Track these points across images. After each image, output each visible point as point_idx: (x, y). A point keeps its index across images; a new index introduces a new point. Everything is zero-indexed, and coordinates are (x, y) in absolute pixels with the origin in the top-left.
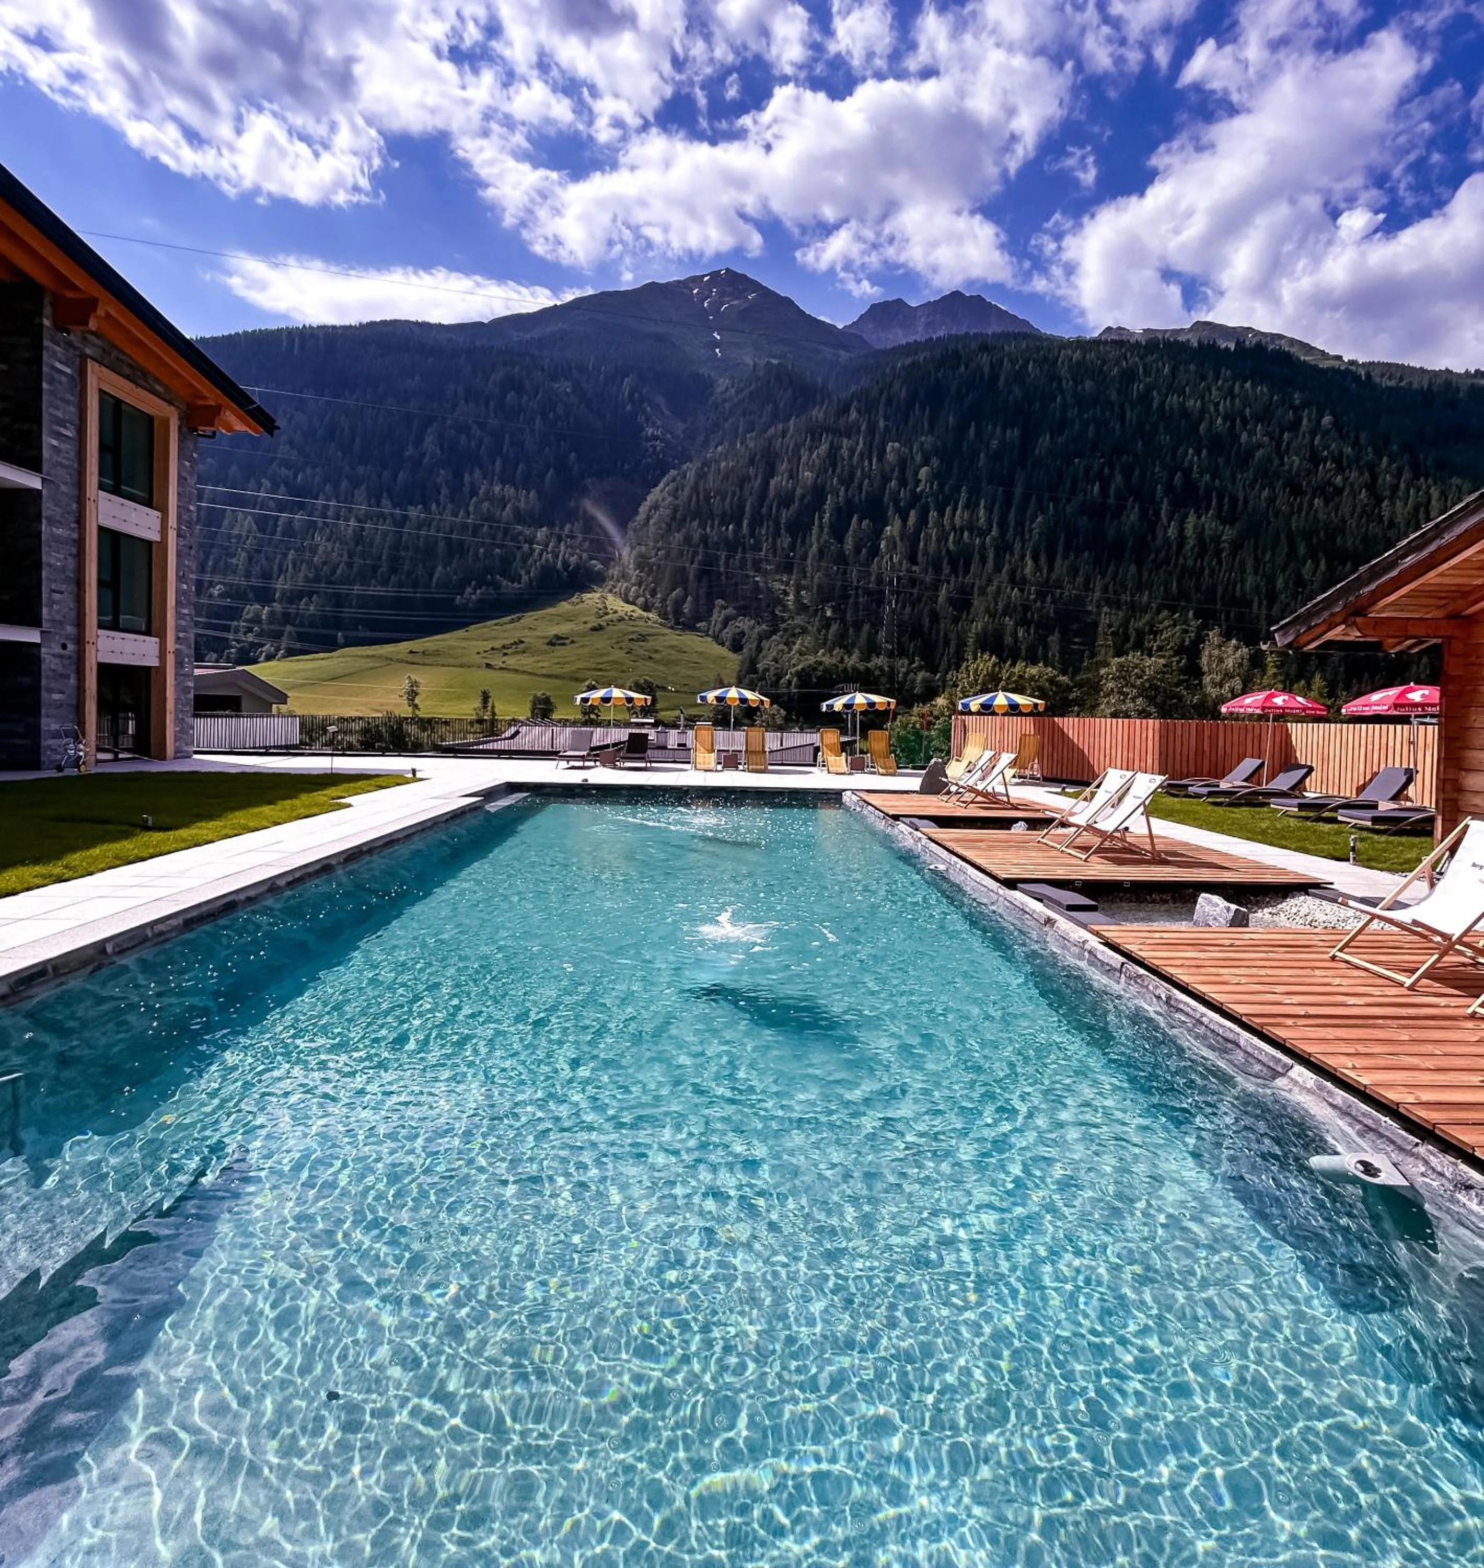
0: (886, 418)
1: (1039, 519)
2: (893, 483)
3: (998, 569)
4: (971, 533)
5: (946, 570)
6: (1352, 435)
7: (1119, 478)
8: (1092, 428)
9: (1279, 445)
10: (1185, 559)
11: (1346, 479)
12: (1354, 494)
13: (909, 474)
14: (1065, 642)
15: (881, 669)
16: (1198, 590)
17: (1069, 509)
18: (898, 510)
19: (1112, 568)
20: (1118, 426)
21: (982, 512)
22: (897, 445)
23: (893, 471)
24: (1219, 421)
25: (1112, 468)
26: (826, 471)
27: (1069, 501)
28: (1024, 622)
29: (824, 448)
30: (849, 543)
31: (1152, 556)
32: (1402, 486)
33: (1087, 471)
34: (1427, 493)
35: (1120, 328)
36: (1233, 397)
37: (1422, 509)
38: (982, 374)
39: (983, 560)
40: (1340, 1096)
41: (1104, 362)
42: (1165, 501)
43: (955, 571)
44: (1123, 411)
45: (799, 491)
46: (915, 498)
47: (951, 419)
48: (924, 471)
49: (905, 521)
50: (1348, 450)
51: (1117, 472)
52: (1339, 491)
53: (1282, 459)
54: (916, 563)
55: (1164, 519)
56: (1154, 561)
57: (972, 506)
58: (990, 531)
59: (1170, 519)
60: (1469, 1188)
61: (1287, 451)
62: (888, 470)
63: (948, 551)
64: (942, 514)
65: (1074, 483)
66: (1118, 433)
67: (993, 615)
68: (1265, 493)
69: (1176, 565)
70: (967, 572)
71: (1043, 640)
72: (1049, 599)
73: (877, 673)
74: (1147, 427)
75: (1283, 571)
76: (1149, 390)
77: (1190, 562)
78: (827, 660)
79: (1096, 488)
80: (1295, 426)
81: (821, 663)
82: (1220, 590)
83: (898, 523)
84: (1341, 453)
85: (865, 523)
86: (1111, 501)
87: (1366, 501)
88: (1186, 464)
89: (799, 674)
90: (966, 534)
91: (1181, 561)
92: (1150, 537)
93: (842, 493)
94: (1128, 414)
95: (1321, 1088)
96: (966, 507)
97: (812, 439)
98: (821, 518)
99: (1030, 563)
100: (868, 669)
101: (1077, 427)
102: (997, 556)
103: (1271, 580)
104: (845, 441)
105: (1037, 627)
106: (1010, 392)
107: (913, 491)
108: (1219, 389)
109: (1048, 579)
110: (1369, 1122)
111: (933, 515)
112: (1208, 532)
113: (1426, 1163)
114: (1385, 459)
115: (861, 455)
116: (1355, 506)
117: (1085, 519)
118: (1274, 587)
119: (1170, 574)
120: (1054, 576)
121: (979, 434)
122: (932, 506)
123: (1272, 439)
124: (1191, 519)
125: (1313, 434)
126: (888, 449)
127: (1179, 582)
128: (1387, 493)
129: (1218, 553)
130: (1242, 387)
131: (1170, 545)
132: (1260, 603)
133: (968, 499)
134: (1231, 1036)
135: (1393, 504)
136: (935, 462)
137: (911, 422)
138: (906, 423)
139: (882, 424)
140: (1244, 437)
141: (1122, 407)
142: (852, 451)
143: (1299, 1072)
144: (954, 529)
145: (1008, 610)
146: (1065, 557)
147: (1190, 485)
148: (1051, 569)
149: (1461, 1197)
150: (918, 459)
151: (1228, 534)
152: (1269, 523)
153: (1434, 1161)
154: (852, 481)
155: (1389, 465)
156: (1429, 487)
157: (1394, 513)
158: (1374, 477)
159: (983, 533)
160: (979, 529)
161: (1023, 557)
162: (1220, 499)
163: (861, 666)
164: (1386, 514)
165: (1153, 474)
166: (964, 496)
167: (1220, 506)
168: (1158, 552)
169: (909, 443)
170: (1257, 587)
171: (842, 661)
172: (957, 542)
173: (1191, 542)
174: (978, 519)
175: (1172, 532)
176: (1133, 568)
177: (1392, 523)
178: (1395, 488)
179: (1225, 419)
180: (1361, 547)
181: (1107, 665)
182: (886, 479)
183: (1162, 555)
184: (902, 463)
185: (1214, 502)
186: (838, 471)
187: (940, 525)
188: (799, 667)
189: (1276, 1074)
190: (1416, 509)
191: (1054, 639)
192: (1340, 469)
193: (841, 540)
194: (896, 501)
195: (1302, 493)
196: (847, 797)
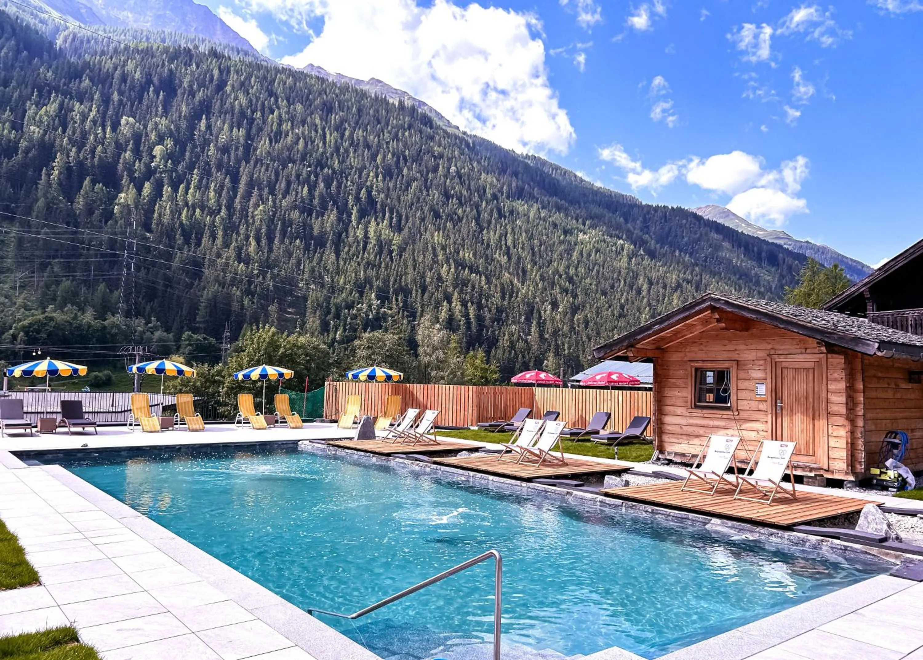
0: (121, 93)
1: (261, 207)
2: (128, 155)
3: (226, 245)
4: (202, 211)
5: (180, 240)
6: (467, 182)
7: (322, 185)
8: (301, 142)
9: (426, 180)
10: (369, 253)
11: (464, 212)
12: (468, 223)
13: (143, 148)
14: (282, 310)
15: (118, 326)
16: (377, 278)
17: (284, 203)
18: (132, 179)
19: (317, 255)
20: (321, 145)
21: (212, 194)
22: (131, 119)
23: (127, 142)
24: (390, 156)
25: (317, 176)
26: (56, 129)
27: (284, 197)
28: (249, 292)
29: (52, 108)
30: (80, 202)
31: (346, 249)
32: (493, 221)
33: (298, 176)
34: (505, 228)
35: (319, 67)
36: (398, 140)
37: (503, 239)
38: (212, 76)
39: (213, 237)
40: (730, 523)
41: (310, 93)
42: (355, 208)
43: (187, 241)
44: (324, 134)
45: (23, 144)
46: (149, 173)
47: (184, 108)
48: (158, 150)
49: (139, 189)
50: (465, 193)
51: (320, 180)
52: (460, 219)
53: (428, 191)
54: (150, 231)
55: (354, 223)
56: (348, 253)
57: (202, 187)
58: (219, 211)
59: (358, 223)
60: (772, 534)
61: (431, 187)
62: (122, 141)
63: (181, 224)
64: (175, 189)
65: (289, 183)
66: (321, 150)
67: (222, 285)
68: (418, 214)
69: (363, 258)
70: (198, 244)
71: (264, 308)
72: (269, 275)
73: (114, 331)
74: (342, 150)
75: (431, 270)
76: (343, 121)
77: (372, 257)
78: (59, 316)
79: (306, 189)
80: (435, 169)
81: (52, 319)
82: (392, 279)
83: (132, 191)
84: (461, 193)
85: (99, 186)
86: (316, 201)
87: (474, 228)
88: (368, 184)
89: (26, 330)
90: (198, 211)
91: (366, 255)
92: (344, 235)
93: (72, 154)
94: (328, 136)
95: (723, 523)
96: (198, 187)
97: (40, 96)
98: (49, 175)
99: (253, 243)
100: (105, 328)
101: (289, 139)
102: (225, 235)
103: (423, 277)
104: (77, 105)
105: (260, 297)
106: (236, 98)
107: (148, 166)
108: (389, 132)
109: (268, 257)
110: (741, 527)
111: (167, 190)
112: (383, 236)
113: (759, 533)
114: (484, 203)
115: (94, 122)
116: (469, 232)
117: (297, 213)
118: (425, 281)
119: (359, 265)
120: (273, 256)
121: (209, 127)
122: (166, 181)
123: (422, 176)
124: (373, 224)
125: (446, 176)
126: (123, 121)
127: (365, 272)
128: (485, 225)
129: (391, 252)
130: (404, 134)
131: (358, 242)
132: (417, 291)
133: (200, 181)
134: (685, 516)
135: (489, 233)
136: (169, 142)
137: (145, 102)
138: (140, 102)
139: (116, 97)
140: (405, 171)
141: (323, 129)
142: (84, 118)
143: (715, 520)
144: (187, 204)
145: (234, 282)
146: (282, 242)
147: (371, 201)
148: (271, 250)
149: (770, 538)
150: (153, 137)
151: (397, 239)
152: (421, 235)
153: (762, 531)
154: (84, 144)
155: (486, 207)
156: (506, 224)
157: (489, 238)
158: (479, 213)
159: (213, 213)
160: (210, 208)
161: (247, 238)
162: (391, 213)
163: (97, 324)
164: (485, 238)
165: (346, 187)
166: (195, 178)
167: (391, 219)
168: (350, 246)
169: (143, 120)
170: (415, 280)
171: (75, 317)
172: (188, 217)
173: (373, 242)
174: (209, 200)
175: (360, 233)
176: (333, 256)
177: (488, 246)
178: (489, 222)
179: (393, 155)
180: (473, 259)
181: (360, 338)
182: (120, 148)
183: (353, 249)
184: (137, 138)
185: (387, 216)
186: (69, 131)
187: (173, 199)
188: (26, 322)
189: (705, 524)
190: (500, 237)
191: (273, 308)
192: (461, 204)
193: (71, 198)
194: (131, 171)
195: (439, 217)
196: (302, 446)
